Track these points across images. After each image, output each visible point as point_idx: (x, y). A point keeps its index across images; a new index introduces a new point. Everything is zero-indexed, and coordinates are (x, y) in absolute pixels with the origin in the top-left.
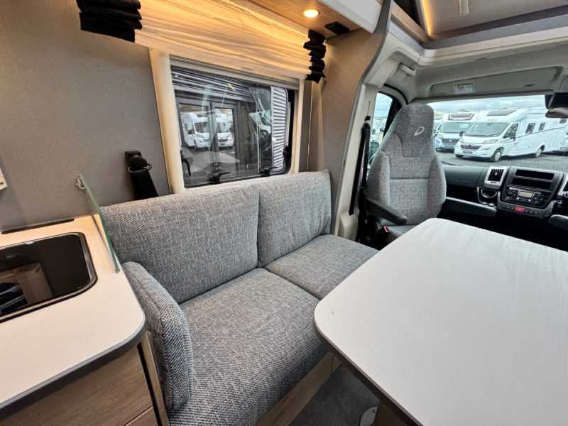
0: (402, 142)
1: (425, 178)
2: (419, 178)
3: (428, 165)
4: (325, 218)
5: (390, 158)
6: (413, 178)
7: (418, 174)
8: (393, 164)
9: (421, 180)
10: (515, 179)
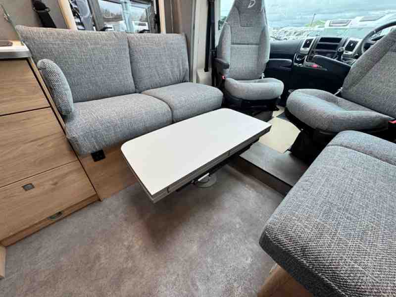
0: (239, 14)
1: (256, 44)
2: (252, 44)
3: (258, 34)
4: (183, 68)
5: (231, 27)
6: (248, 44)
7: (251, 41)
8: (233, 32)
9: (254, 46)
10: (318, 44)
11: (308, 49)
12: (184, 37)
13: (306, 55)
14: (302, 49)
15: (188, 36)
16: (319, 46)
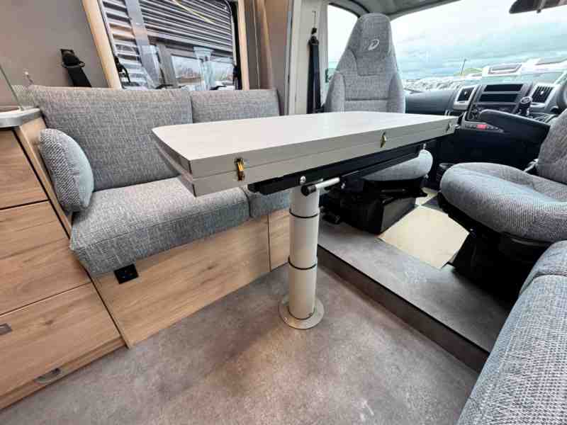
0: (355, 57)
1: (384, 99)
2: (377, 99)
3: (387, 84)
5: (344, 77)
6: (370, 99)
7: (376, 95)
8: (348, 84)
9: (380, 102)
10: (483, 95)
11: (467, 103)
12: (274, 93)
13: (465, 111)
14: (456, 103)
15: (280, 92)
16: (484, 98)
